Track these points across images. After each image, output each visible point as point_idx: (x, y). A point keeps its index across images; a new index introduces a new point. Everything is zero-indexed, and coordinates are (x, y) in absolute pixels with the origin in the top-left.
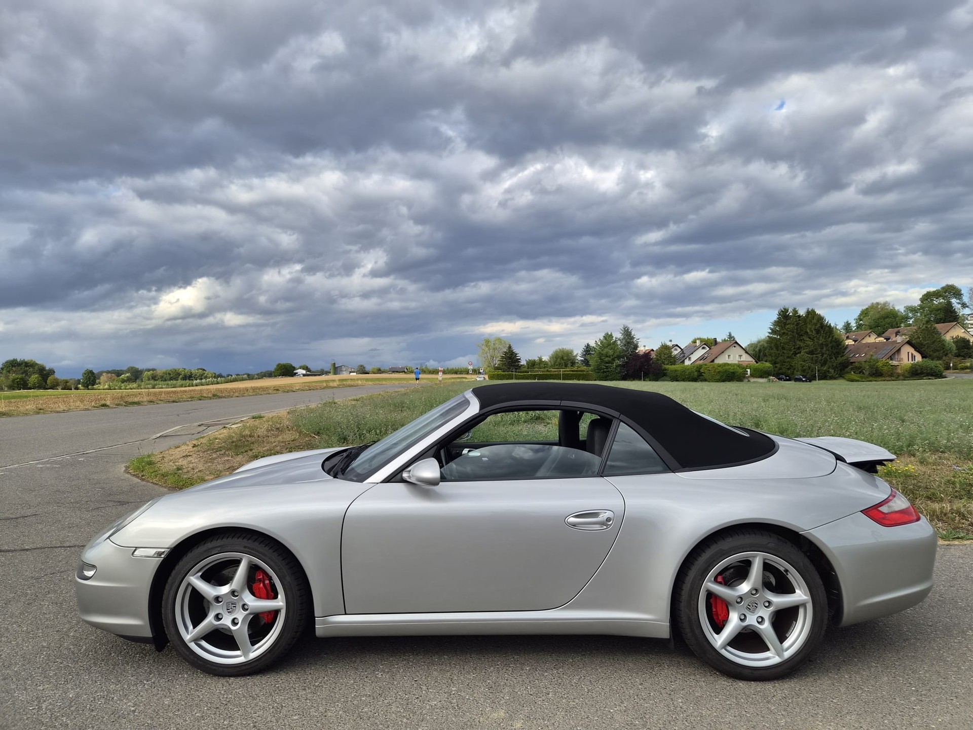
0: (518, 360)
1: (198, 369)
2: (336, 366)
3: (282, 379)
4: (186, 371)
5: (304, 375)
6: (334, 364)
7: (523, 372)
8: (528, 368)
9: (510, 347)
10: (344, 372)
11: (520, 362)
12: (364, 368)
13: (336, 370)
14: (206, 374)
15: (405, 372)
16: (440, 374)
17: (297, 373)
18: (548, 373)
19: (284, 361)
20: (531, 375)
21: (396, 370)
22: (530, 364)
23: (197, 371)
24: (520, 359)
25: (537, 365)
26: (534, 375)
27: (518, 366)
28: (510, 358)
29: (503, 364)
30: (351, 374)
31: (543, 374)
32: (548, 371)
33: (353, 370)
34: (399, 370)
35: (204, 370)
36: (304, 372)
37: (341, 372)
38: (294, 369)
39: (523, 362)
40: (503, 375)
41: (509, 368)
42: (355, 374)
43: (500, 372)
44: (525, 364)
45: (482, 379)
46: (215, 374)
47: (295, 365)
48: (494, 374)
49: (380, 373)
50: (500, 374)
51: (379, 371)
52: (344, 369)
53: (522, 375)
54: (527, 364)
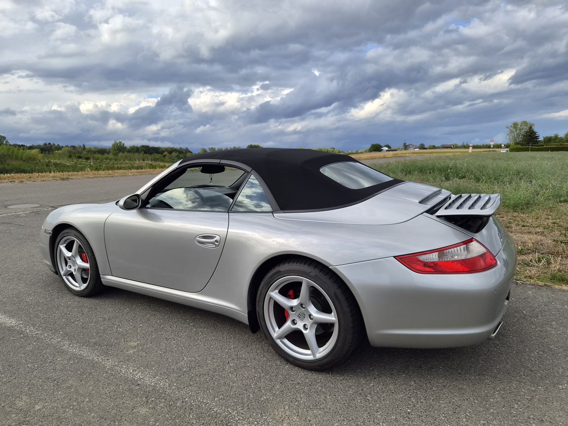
0: (537, 137)
1: (331, 148)
2: (406, 145)
3: (374, 153)
4: (325, 149)
5: (387, 151)
6: (405, 144)
7: (540, 146)
8: (544, 143)
9: (531, 128)
10: (411, 149)
11: (538, 138)
12: (424, 145)
13: (406, 147)
14: (335, 151)
15: (451, 147)
16: (471, 148)
17: (383, 150)
18: (561, 146)
19: (375, 143)
20: (546, 148)
21: (445, 146)
22: (547, 140)
23: (330, 149)
24: (538, 136)
25: (553, 140)
26: (548, 148)
27: (536, 141)
28: (530, 136)
29: (523, 140)
30: (416, 149)
31: (556, 147)
32: (561, 144)
33: (417, 147)
34: (447, 146)
35: (334, 149)
36: (387, 149)
37: (409, 149)
38: (381, 147)
39: (541, 139)
40: (521, 148)
41: (529, 143)
42: (418, 149)
43: (519, 146)
44: (543, 140)
45: (505, 151)
46: (339, 151)
47: (381, 145)
48: (513, 148)
49: (434, 149)
50: (519, 148)
51: (434, 147)
52: (411, 146)
53: (537, 148)
54: (544, 140)
